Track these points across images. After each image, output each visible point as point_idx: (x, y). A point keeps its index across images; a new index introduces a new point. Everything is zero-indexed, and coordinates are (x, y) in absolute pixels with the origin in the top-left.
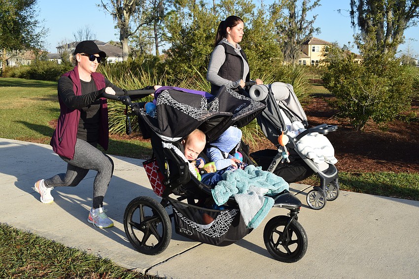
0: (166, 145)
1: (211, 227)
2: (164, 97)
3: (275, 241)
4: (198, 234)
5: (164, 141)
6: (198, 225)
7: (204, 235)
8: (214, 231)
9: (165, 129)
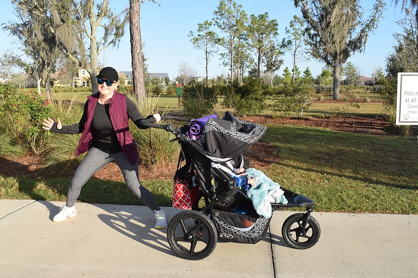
0: (215, 165)
1: (252, 229)
2: (211, 125)
3: (292, 228)
4: (239, 237)
5: (212, 161)
6: (239, 229)
7: (244, 237)
8: (254, 233)
9: (214, 151)
